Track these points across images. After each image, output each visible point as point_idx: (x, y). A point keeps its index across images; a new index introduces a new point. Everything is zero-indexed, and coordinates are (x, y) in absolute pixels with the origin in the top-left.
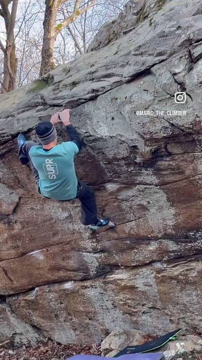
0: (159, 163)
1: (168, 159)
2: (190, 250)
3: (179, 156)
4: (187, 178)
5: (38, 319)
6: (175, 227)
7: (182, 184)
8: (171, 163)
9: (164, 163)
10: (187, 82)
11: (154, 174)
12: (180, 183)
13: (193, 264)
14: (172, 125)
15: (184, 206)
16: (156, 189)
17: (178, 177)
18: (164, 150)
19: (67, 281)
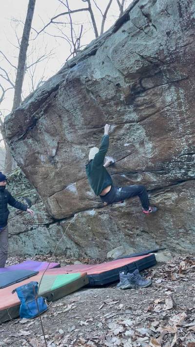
0: (137, 99)
1: (143, 95)
2: (166, 181)
3: (151, 90)
4: (158, 111)
5: (78, 238)
6: (153, 160)
7: (155, 117)
8: (145, 98)
9: (140, 99)
10: (152, 13)
11: (135, 110)
12: (153, 116)
13: (169, 194)
14: (142, 57)
15: (158, 139)
16: (137, 125)
17: (152, 110)
18: (139, 86)
19: (91, 209)
